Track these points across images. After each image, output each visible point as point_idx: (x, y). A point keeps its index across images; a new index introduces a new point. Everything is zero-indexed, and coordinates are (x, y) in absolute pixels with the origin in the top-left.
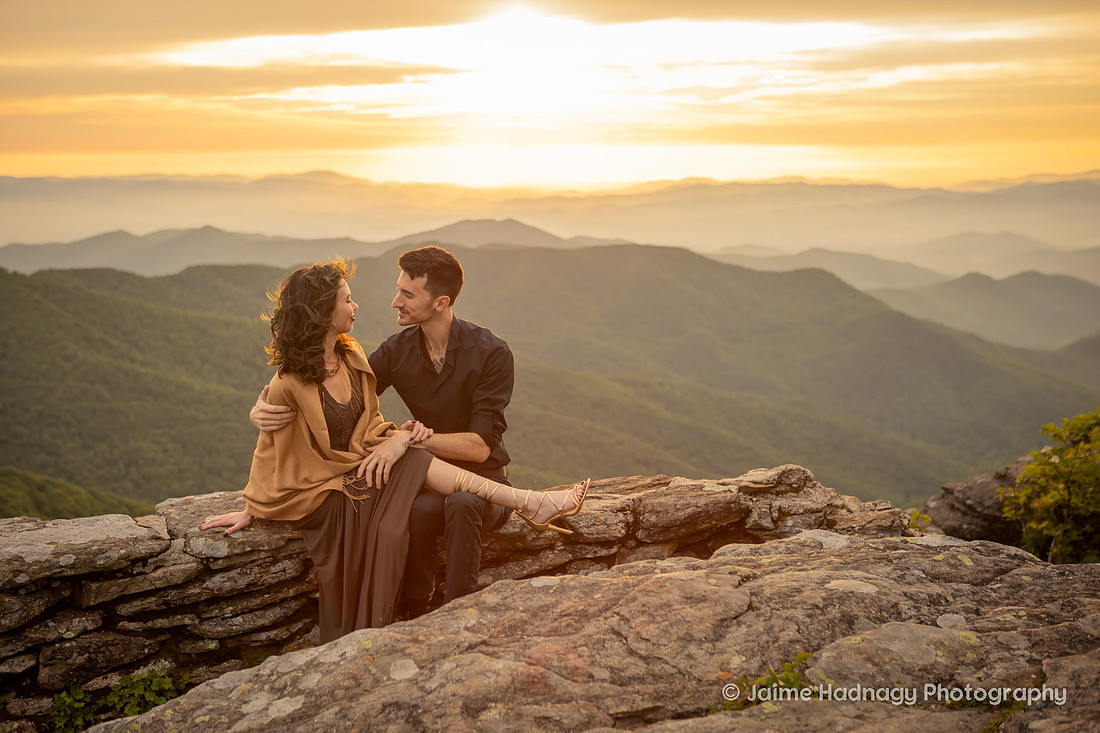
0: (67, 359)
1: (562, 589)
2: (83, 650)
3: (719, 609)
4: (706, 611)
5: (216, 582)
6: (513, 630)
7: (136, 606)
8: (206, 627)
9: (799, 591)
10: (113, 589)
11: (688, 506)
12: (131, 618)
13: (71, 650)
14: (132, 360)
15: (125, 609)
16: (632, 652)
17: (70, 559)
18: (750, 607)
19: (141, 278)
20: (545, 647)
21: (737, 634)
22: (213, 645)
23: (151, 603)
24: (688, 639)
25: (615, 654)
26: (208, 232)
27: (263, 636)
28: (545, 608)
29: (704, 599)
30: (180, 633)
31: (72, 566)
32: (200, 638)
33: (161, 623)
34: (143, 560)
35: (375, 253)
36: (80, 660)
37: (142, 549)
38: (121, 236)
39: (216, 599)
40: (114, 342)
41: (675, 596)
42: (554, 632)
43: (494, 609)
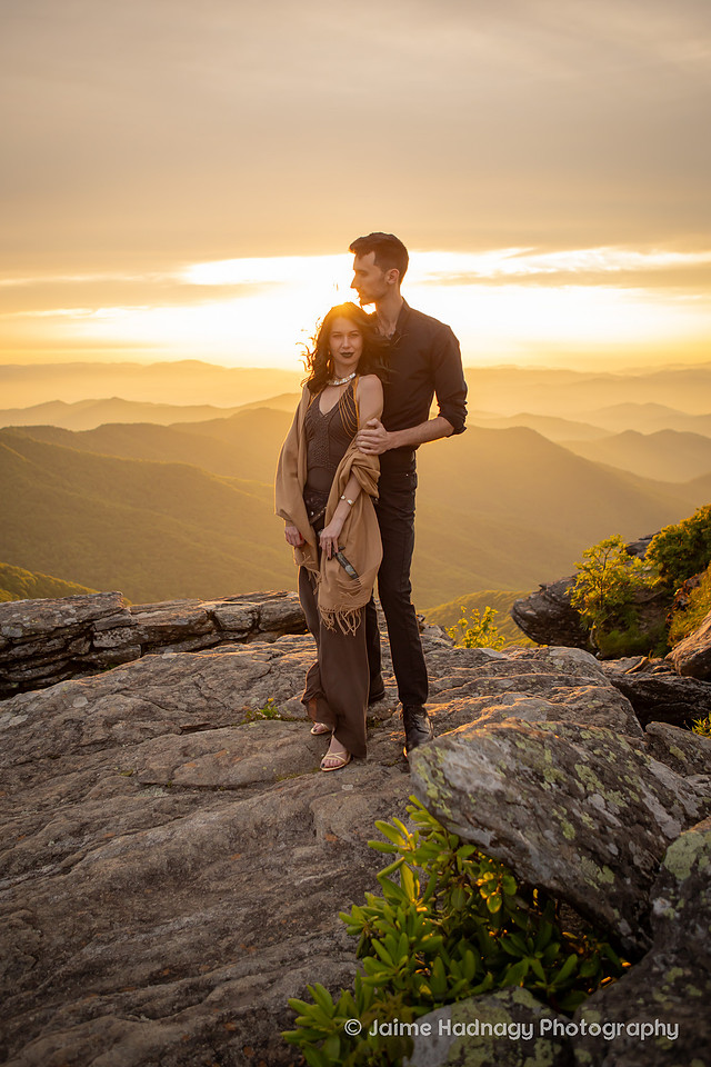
0: (21, 486)
1: (177, 660)
3: (252, 673)
4: (245, 673)
5: (16, 651)
6: (144, 682)
8: (11, 676)
9: (299, 663)
11: (288, 610)
14: (64, 487)
16: (201, 695)
18: (269, 672)
19: (71, 433)
20: (155, 691)
21: (259, 685)
24: (233, 688)
25: (193, 697)
26: (115, 402)
28: (163, 671)
29: (246, 667)
32: (8, 682)
35: (227, 416)
40: (52, 475)
41: (233, 665)
42: (164, 684)
43: (138, 671)
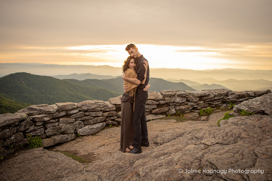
0: (67, 93)
2: (203, 105)
5: (216, 98)
7: (208, 100)
8: (213, 103)
10: (206, 98)
12: (206, 102)
13: (202, 105)
14: (77, 93)
15: (206, 101)
17: (203, 94)
19: (79, 81)
22: (214, 106)
23: (209, 100)
26: (89, 74)
27: (219, 105)
30: (210, 104)
31: (203, 95)
32: (212, 105)
33: (210, 102)
34: (209, 95)
35: (114, 78)
36: (202, 106)
37: (209, 93)
38: (76, 74)
39: (215, 100)
40: (74, 90)
